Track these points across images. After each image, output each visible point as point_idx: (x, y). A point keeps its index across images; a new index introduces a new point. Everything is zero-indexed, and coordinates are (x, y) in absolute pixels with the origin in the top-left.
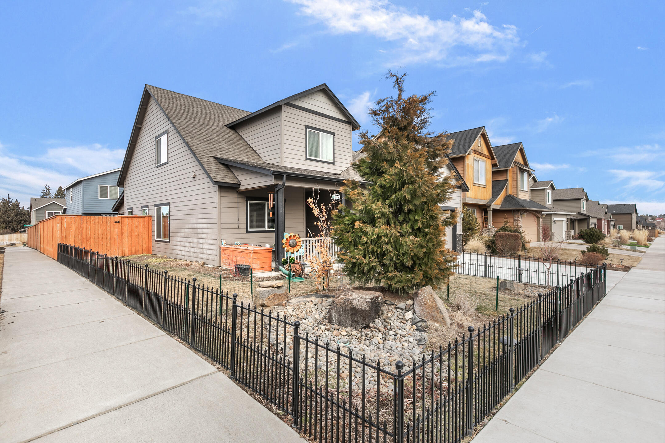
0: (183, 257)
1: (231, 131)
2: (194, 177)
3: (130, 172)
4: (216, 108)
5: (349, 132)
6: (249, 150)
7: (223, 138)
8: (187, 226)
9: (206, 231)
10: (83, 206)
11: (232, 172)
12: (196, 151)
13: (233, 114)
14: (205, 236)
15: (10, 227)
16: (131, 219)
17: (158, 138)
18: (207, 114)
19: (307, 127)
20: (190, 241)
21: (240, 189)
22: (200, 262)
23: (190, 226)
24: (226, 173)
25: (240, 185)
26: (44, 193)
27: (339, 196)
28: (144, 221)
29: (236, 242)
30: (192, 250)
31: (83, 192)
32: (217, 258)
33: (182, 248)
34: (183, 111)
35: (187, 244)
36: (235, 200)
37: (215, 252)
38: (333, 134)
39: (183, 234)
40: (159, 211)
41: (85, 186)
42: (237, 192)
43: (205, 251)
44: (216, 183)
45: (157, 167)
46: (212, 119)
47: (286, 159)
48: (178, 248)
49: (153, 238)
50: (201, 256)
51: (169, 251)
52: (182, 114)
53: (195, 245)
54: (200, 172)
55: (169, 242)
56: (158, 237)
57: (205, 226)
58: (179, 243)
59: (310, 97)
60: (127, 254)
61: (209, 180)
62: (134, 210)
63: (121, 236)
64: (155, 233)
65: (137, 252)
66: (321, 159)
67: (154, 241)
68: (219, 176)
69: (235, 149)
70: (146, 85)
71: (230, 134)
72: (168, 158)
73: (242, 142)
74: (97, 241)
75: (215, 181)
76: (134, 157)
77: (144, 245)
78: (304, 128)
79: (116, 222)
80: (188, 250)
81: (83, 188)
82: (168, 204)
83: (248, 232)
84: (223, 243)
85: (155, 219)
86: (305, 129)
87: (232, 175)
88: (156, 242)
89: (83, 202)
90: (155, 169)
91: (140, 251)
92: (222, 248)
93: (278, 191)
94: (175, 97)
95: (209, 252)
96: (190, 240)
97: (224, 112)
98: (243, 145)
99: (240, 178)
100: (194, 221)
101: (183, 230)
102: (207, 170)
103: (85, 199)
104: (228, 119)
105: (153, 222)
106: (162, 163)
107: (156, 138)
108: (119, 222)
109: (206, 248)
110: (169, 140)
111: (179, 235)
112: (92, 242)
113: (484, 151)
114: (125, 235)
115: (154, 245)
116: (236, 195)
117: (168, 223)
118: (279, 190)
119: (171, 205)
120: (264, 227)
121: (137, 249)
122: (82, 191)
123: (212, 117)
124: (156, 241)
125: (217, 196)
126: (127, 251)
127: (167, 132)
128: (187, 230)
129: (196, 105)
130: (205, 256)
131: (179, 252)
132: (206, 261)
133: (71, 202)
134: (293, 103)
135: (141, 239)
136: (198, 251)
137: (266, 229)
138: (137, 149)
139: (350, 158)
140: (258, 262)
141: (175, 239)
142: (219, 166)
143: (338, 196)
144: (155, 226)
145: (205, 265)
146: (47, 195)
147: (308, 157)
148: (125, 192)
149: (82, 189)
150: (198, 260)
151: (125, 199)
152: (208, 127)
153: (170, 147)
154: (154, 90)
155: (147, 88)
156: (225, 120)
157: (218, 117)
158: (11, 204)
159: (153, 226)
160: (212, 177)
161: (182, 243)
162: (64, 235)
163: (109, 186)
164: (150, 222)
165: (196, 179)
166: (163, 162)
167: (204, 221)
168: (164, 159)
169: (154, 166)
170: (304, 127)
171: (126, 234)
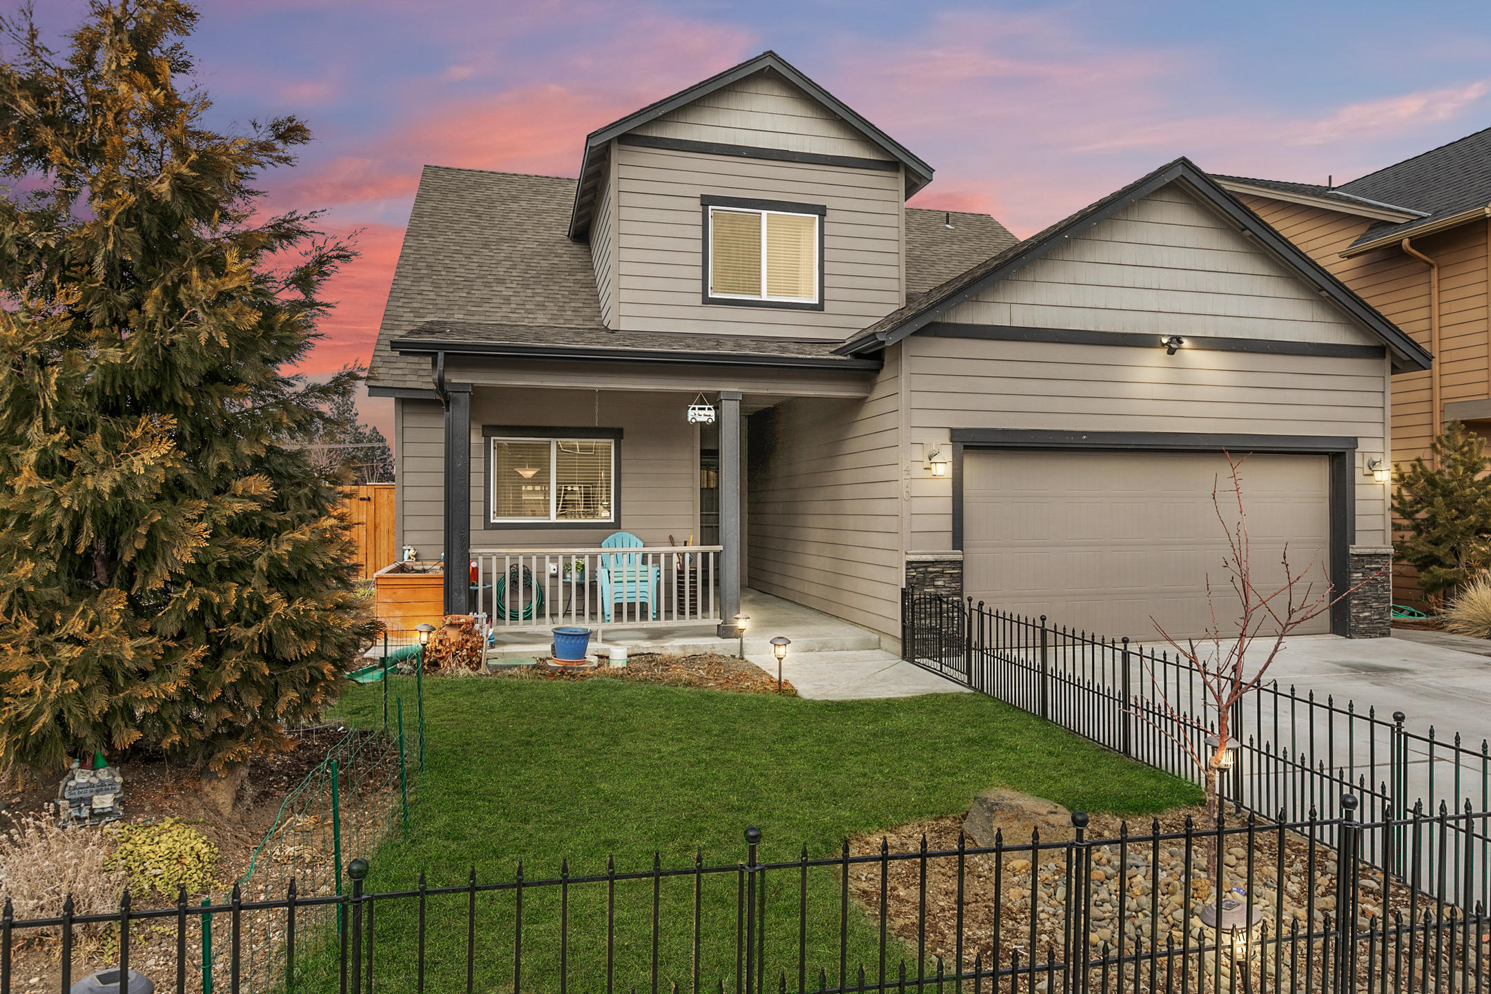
1: (575, 247)
5: (893, 196)
6: (581, 296)
19: (708, 201)
27: (712, 413)
38: (821, 211)
46: (542, 225)
47: (625, 309)
52: (459, 221)
63: (372, 532)
66: (765, 297)
71: (564, 256)
73: (580, 276)
75: (370, 387)
78: (696, 204)
83: (489, 526)
84: (407, 554)
86: (699, 208)
94: (481, 184)
98: (577, 282)
114: (382, 528)
120: (548, 515)
123: (548, 219)
137: (553, 519)
139: (894, 285)
140: (398, 613)
143: (707, 412)
147: (712, 295)
154: (432, 177)
160: (373, 376)
170: (698, 201)
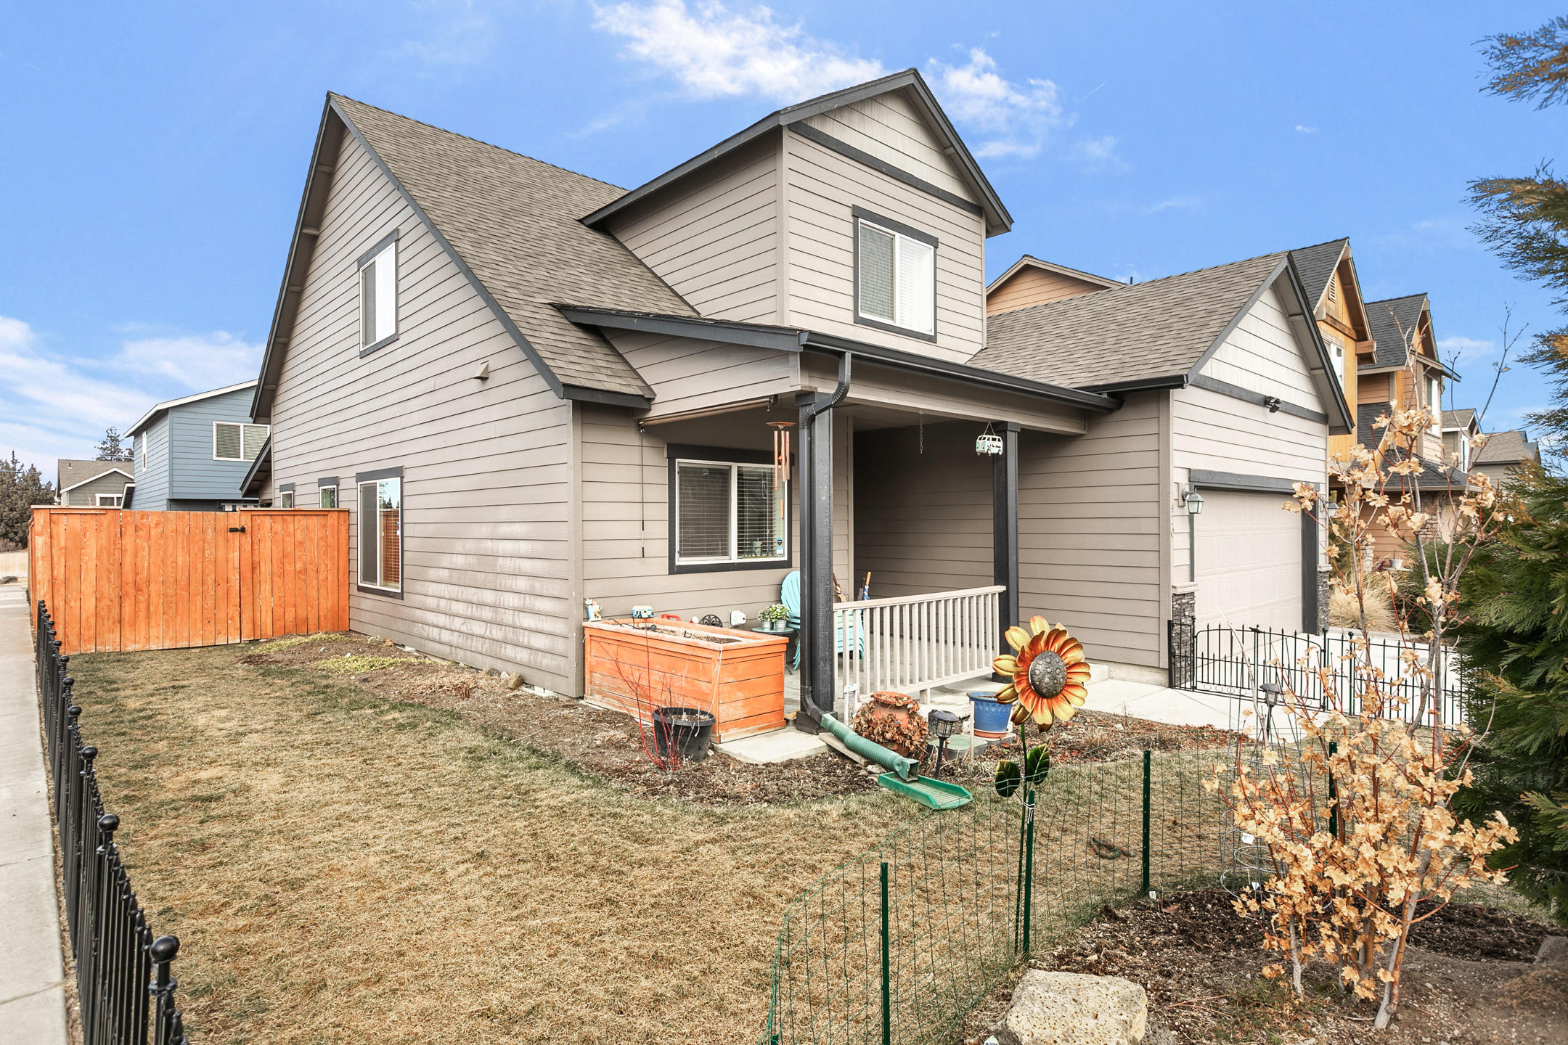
0: (447, 649)
1: (597, 235)
2: (483, 379)
3: (286, 376)
4: (546, 174)
5: (976, 239)
6: (660, 294)
7: (579, 254)
8: (459, 546)
9: (527, 566)
10: (171, 482)
11: (620, 356)
12: (495, 285)
13: (599, 195)
14: (522, 584)
15: (16, 533)
16: (284, 521)
17: (366, 265)
18: (523, 186)
19: (858, 213)
20: (470, 598)
21: (651, 414)
22: (504, 675)
23: (470, 546)
24: (600, 357)
25: (650, 400)
26: (104, 449)
27: (1001, 444)
28: (325, 526)
29: (636, 608)
30: (478, 628)
31: (171, 441)
32: (570, 666)
33: (442, 620)
34: (445, 171)
35: (459, 608)
36: (633, 455)
37: (560, 645)
38: (934, 242)
39: (444, 574)
40: (369, 494)
41: (175, 426)
42: (640, 427)
43: (525, 638)
44: (568, 390)
45: (363, 355)
46: (538, 202)
48: (430, 617)
49: (353, 580)
50: (509, 651)
51: (400, 626)
52: (445, 177)
53: (487, 614)
54: (504, 358)
55: (401, 596)
56: (365, 579)
57: (523, 547)
58: (432, 602)
59: (867, 111)
60: (270, 632)
61: (541, 383)
62: (299, 490)
63: (249, 574)
64: (359, 566)
65: (301, 626)
66: (898, 323)
67: (354, 590)
68: (578, 367)
69: (616, 287)
70: (328, 96)
71: (596, 244)
72: (397, 322)
73: (634, 270)
74: (171, 592)
75: (565, 385)
76: (298, 329)
77: (322, 601)
78: (847, 214)
79: (233, 530)
80: (464, 629)
81: (171, 429)
82: (398, 472)
83: (674, 570)
84: (593, 610)
85: (358, 519)
86: (851, 219)
87: (620, 367)
88: (362, 594)
89: (171, 470)
90: (358, 362)
91: (312, 622)
92: (587, 632)
93: (812, 419)
94: (422, 134)
95: (539, 641)
96: (471, 594)
97: (571, 187)
98: (641, 277)
99: (650, 376)
100: (485, 530)
101: (446, 560)
102: (536, 347)
103: (175, 461)
104: (586, 207)
105: (353, 528)
106: (378, 340)
107: (360, 261)
108: (243, 530)
109: (526, 625)
110: (400, 264)
111: (433, 573)
112: (153, 594)
113: (1340, 313)
114: (263, 570)
115: (354, 602)
116: (633, 438)
117: (399, 533)
118: (818, 413)
119: (409, 476)
120: (725, 552)
121: (302, 614)
122: (167, 439)
123: (536, 196)
124: (360, 589)
125: (570, 441)
126: (269, 621)
127: (394, 237)
128: (460, 561)
129: (485, 161)
130: (523, 655)
131: (434, 633)
132: (530, 675)
133: (145, 470)
134: (816, 125)
135: (314, 583)
136: (497, 633)
137: (734, 557)
138: (305, 305)
140: (740, 695)
141: (419, 587)
142: (575, 335)
143: (996, 443)
144: (358, 542)
145: (523, 688)
146: (113, 453)
147: (862, 315)
148: (275, 439)
149: (167, 433)
150: (498, 665)
151: (275, 457)
152: (526, 219)
153: (402, 287)
154: (353, 109)
155: (333, 104)
156: (577, 206)
157: (555, 197)
158: (20, 475)
159: (353, 540)
160: (555, 371)
161: (443, 602)
162: (60, 572)
163: (242, 425)
164: (343, 529)
165: (489, 384)
166: (381, 335)
167: (519, 529)
168: (384, 328)
169: (355, 352)
170: (851, 211)
171: (265, 568)
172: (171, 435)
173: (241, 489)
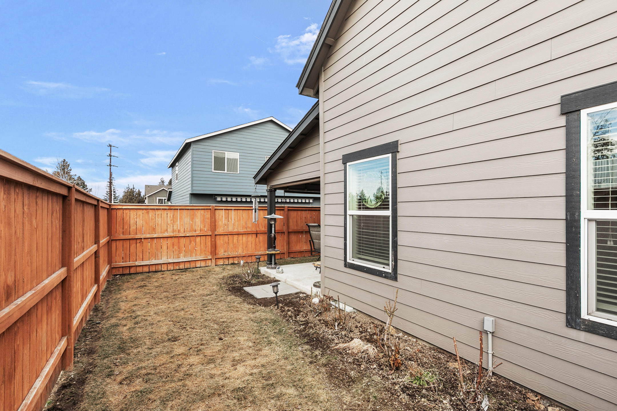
10: (192, 184)
31: (193, 161)
41: (194, 154)
89: (193, 177)
122: (190, 160)
133: (177, 181)
172: (192, 158)
173: (255, 178)
